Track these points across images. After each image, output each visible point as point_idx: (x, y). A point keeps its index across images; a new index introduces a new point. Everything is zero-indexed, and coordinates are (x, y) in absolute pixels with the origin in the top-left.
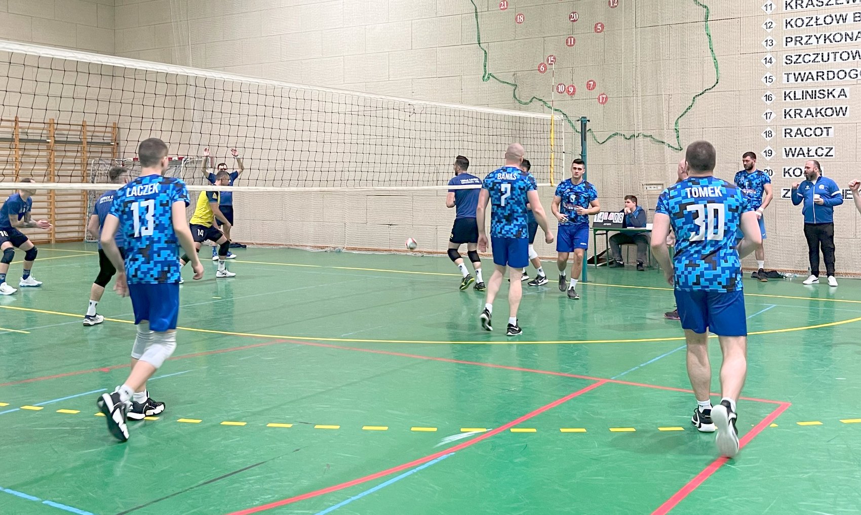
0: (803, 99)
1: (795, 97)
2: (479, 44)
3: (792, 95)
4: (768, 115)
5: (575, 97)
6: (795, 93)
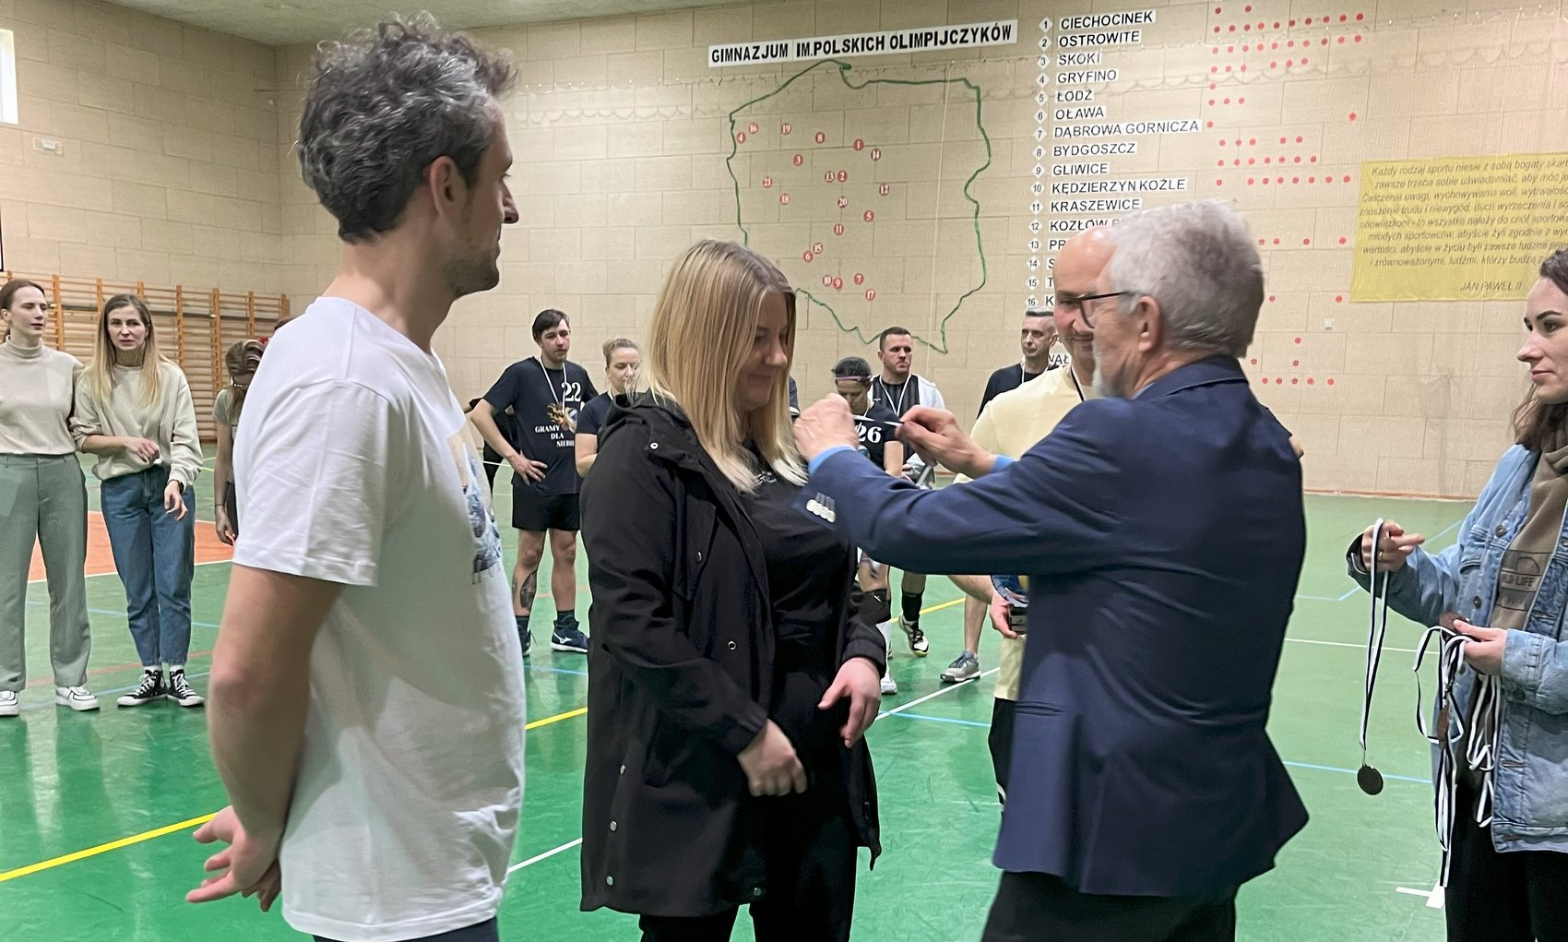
2: (739, 223)
5: (842, 291)
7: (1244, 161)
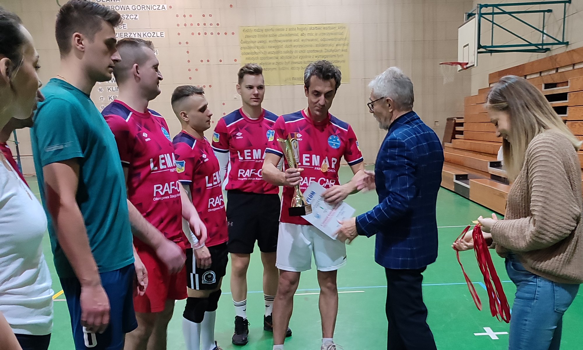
0: (116, 91)
1: (112, 89)
3: (111, 89)
4: (102, 98)
6: (112, 88)
7: (188, 25)
